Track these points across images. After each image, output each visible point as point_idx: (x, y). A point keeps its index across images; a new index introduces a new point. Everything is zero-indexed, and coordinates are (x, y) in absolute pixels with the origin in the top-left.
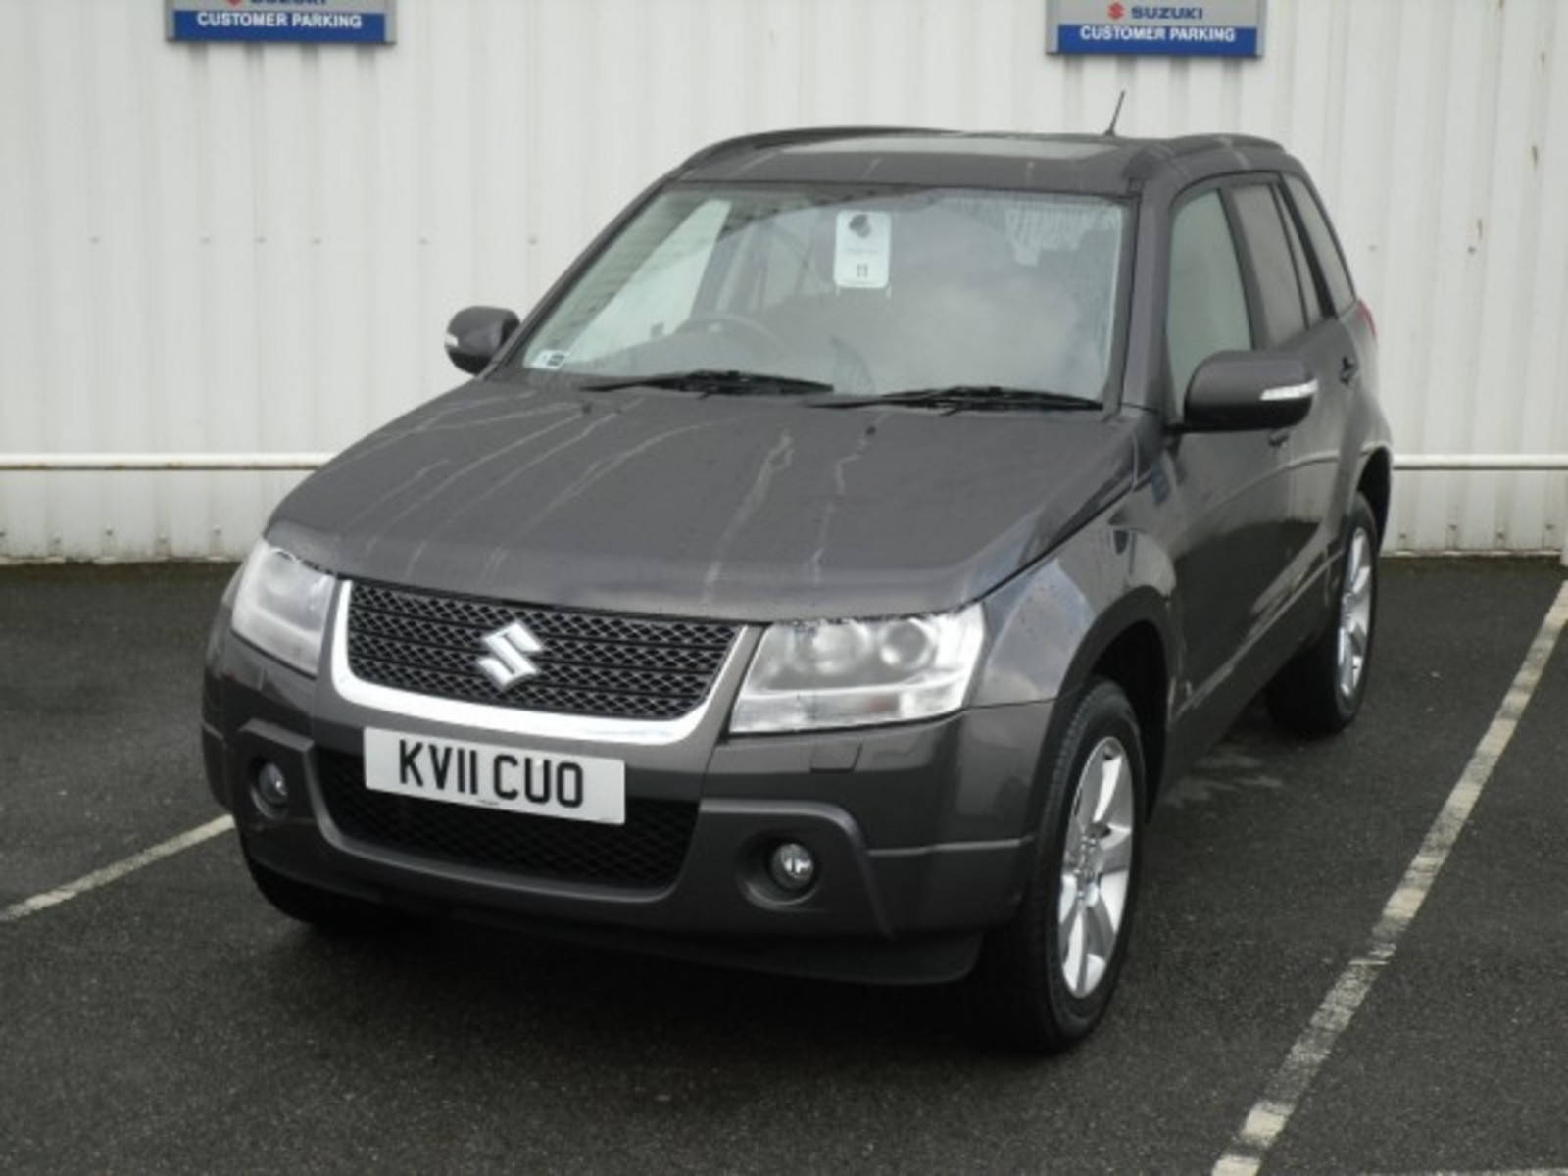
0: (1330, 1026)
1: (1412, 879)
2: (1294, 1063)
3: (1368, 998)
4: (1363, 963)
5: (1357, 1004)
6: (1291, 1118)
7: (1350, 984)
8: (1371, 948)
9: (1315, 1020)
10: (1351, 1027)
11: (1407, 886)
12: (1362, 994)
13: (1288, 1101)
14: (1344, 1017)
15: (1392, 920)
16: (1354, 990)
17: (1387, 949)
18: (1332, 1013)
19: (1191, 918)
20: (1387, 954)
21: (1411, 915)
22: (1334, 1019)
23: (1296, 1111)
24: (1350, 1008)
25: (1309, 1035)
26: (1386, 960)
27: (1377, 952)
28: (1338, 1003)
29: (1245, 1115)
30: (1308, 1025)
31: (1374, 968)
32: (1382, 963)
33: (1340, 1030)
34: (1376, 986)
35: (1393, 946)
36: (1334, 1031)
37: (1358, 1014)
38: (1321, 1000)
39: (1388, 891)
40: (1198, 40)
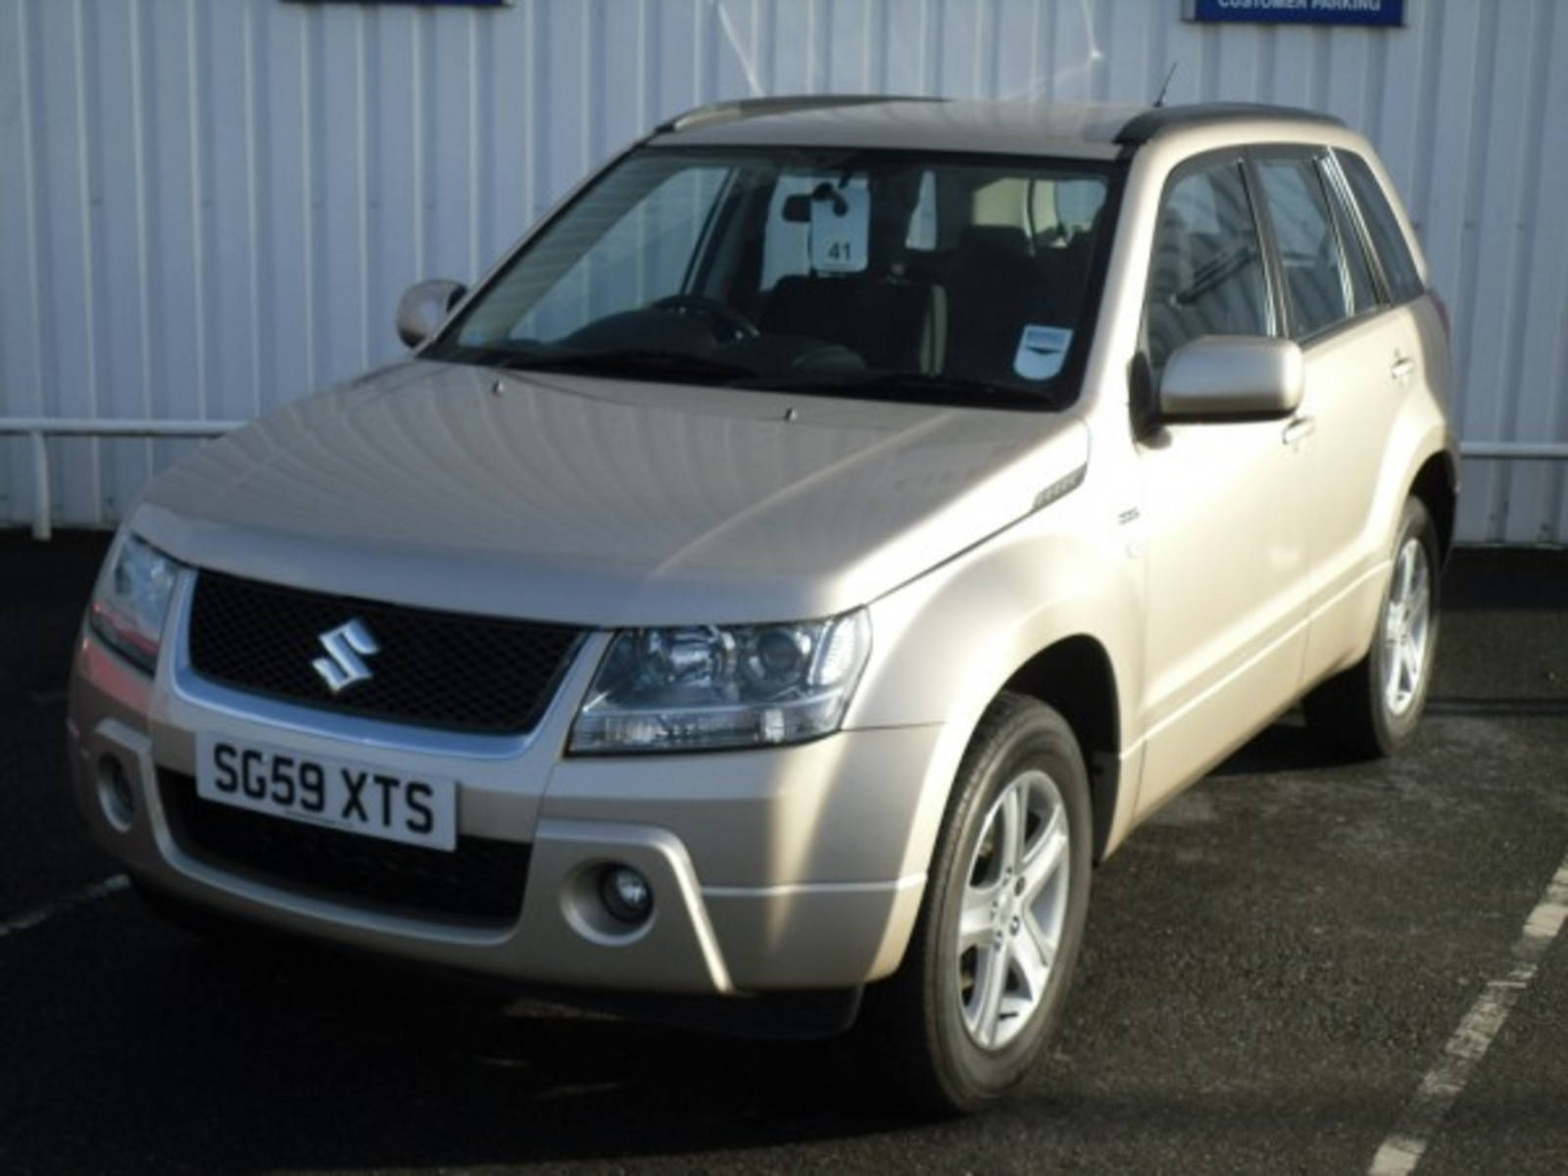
0: (1465, 1053)
1: (1555, 895)
2: (1426, 1095)
3: (1507, 1025)
4: (1502, 984)
5: (1496, 1029)
6: (1424, 1156)
7: (1488, 1007)
8: (1512, 968)
9: (1450, 1046)
10: (1488, 1056)
11: (1548, 901)
12: (1500, 1021)
13: (1420, 1137)
14: (1483, 1042)
15: (1533, 939)
16: (1491, 1015)
17: (1528, 970)
18: (1467, 1040)
19: (1318, 931)
20: (1528, 975)
21: (1553, 933)
22: (1471, 1046)
23: (1429, 1148)
24: (1488, 1035)
25: (1443, 1065)
26: (1526, 981)
27: (1516, 973)
28: (1474, 1028)
29: (1374, 1151)
30: (1442, 1052)
31: (1512, 990)
32: (1522, 985)
33: (1478, 1057)
34: (1516, 1010)
35: (1534, 967)
36: (1471, 1060)
37: (1497, 1042)
38: (1457, 1025)
39: (1529, 905)
40: (1342, 9)
